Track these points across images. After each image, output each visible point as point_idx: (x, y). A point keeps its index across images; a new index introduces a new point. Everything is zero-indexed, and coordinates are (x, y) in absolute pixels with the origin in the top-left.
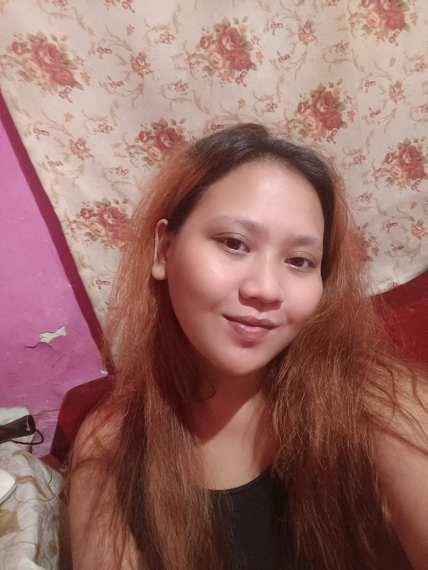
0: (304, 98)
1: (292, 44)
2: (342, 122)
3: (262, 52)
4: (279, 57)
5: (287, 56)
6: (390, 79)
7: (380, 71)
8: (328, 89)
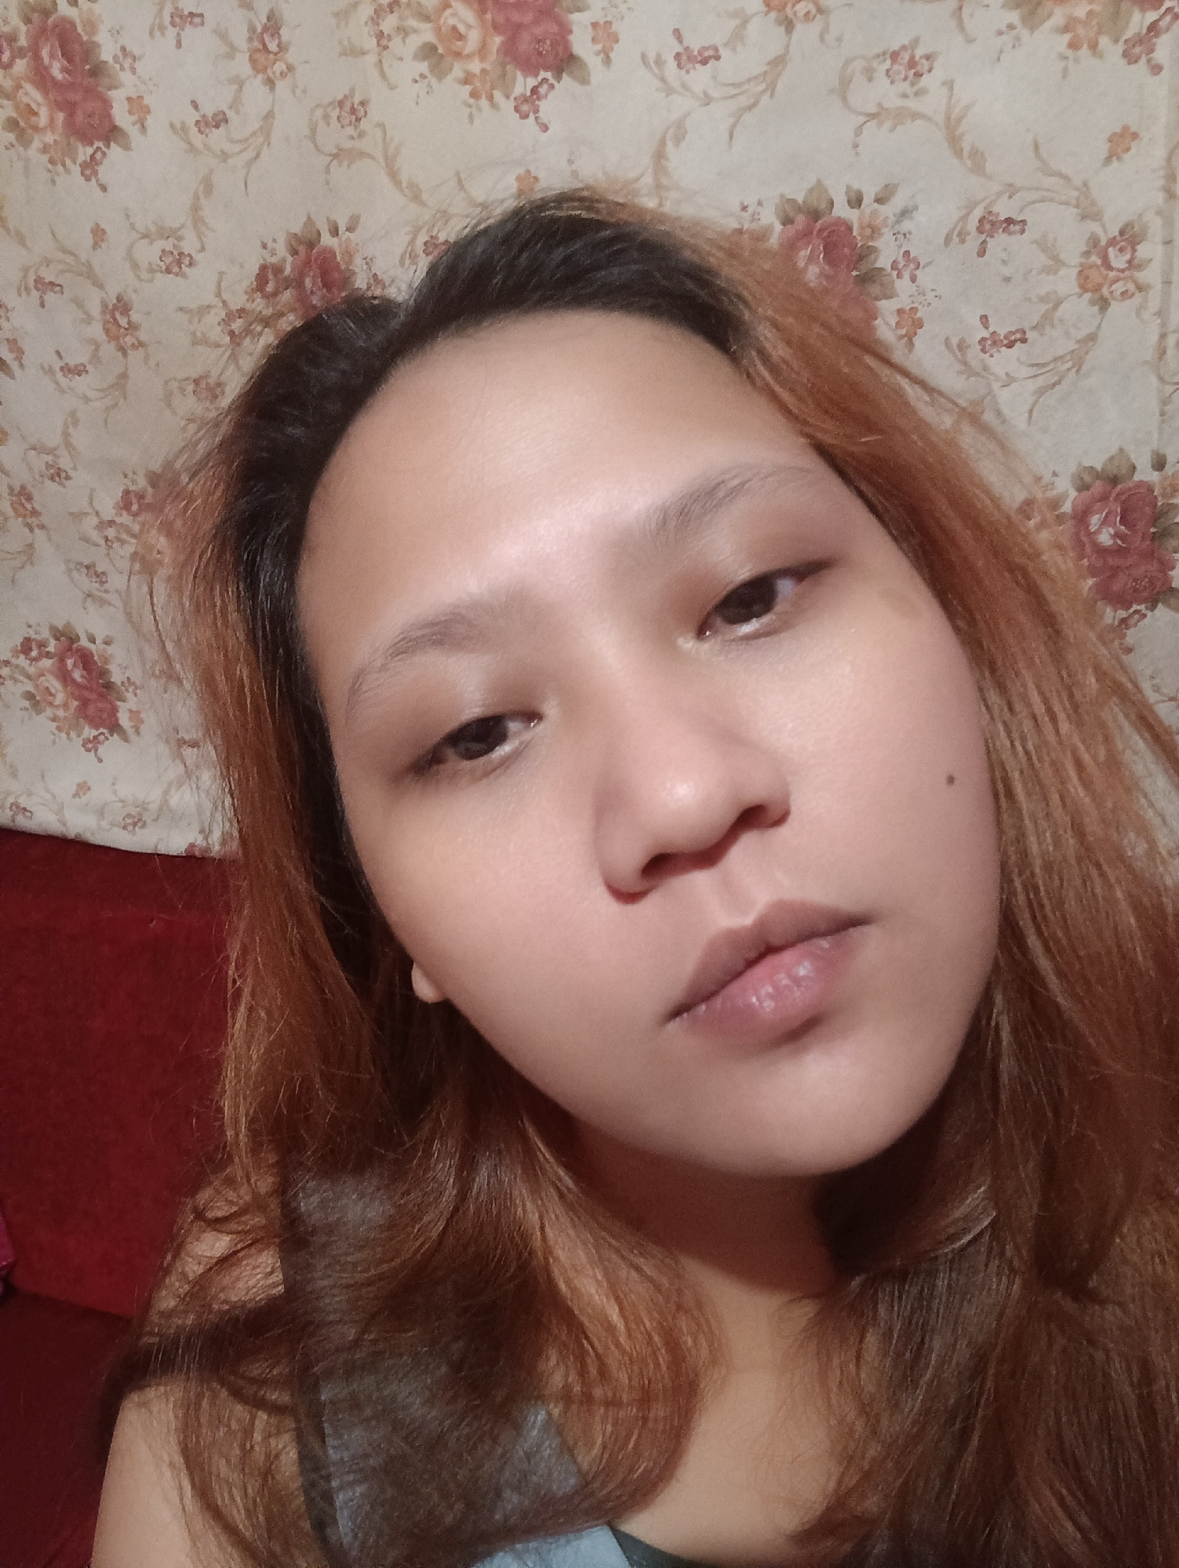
0: (273, 253)
1: (231, 81)
3: (145, 97)
4: (196, 116)
5: (221, 116)
8: (327, 240)
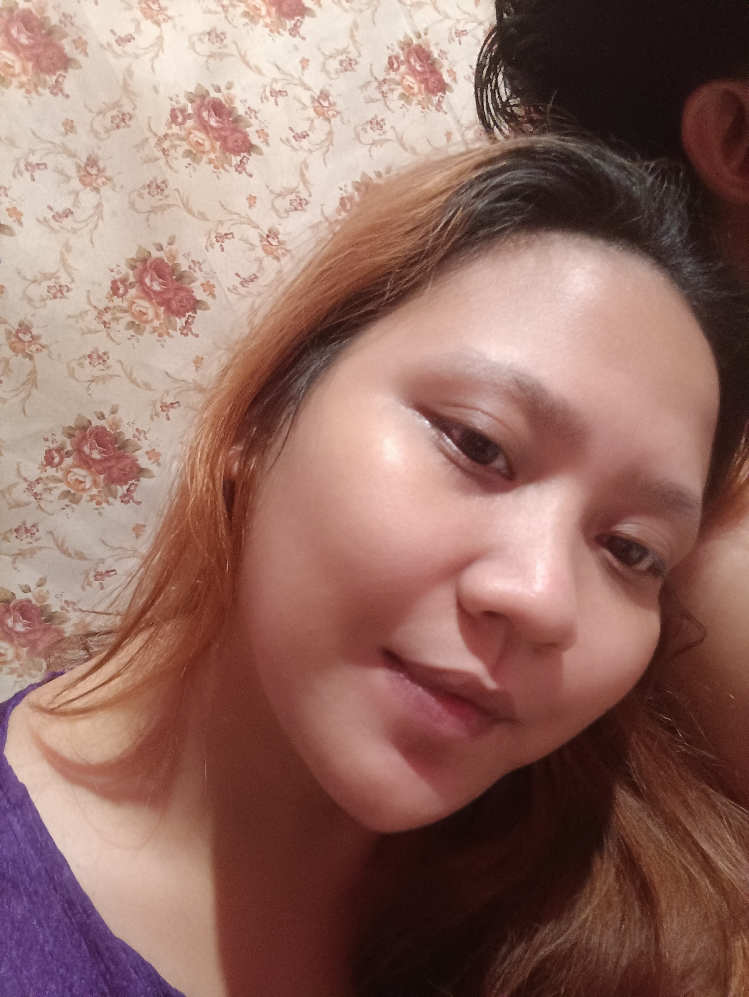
0: (119, 272)
1: (71, 193)
2: (198, 301)
3: (17, 207)
5: (68, 211)
6: (257, 227)
7: (236, 217)
8: (155, 254)
